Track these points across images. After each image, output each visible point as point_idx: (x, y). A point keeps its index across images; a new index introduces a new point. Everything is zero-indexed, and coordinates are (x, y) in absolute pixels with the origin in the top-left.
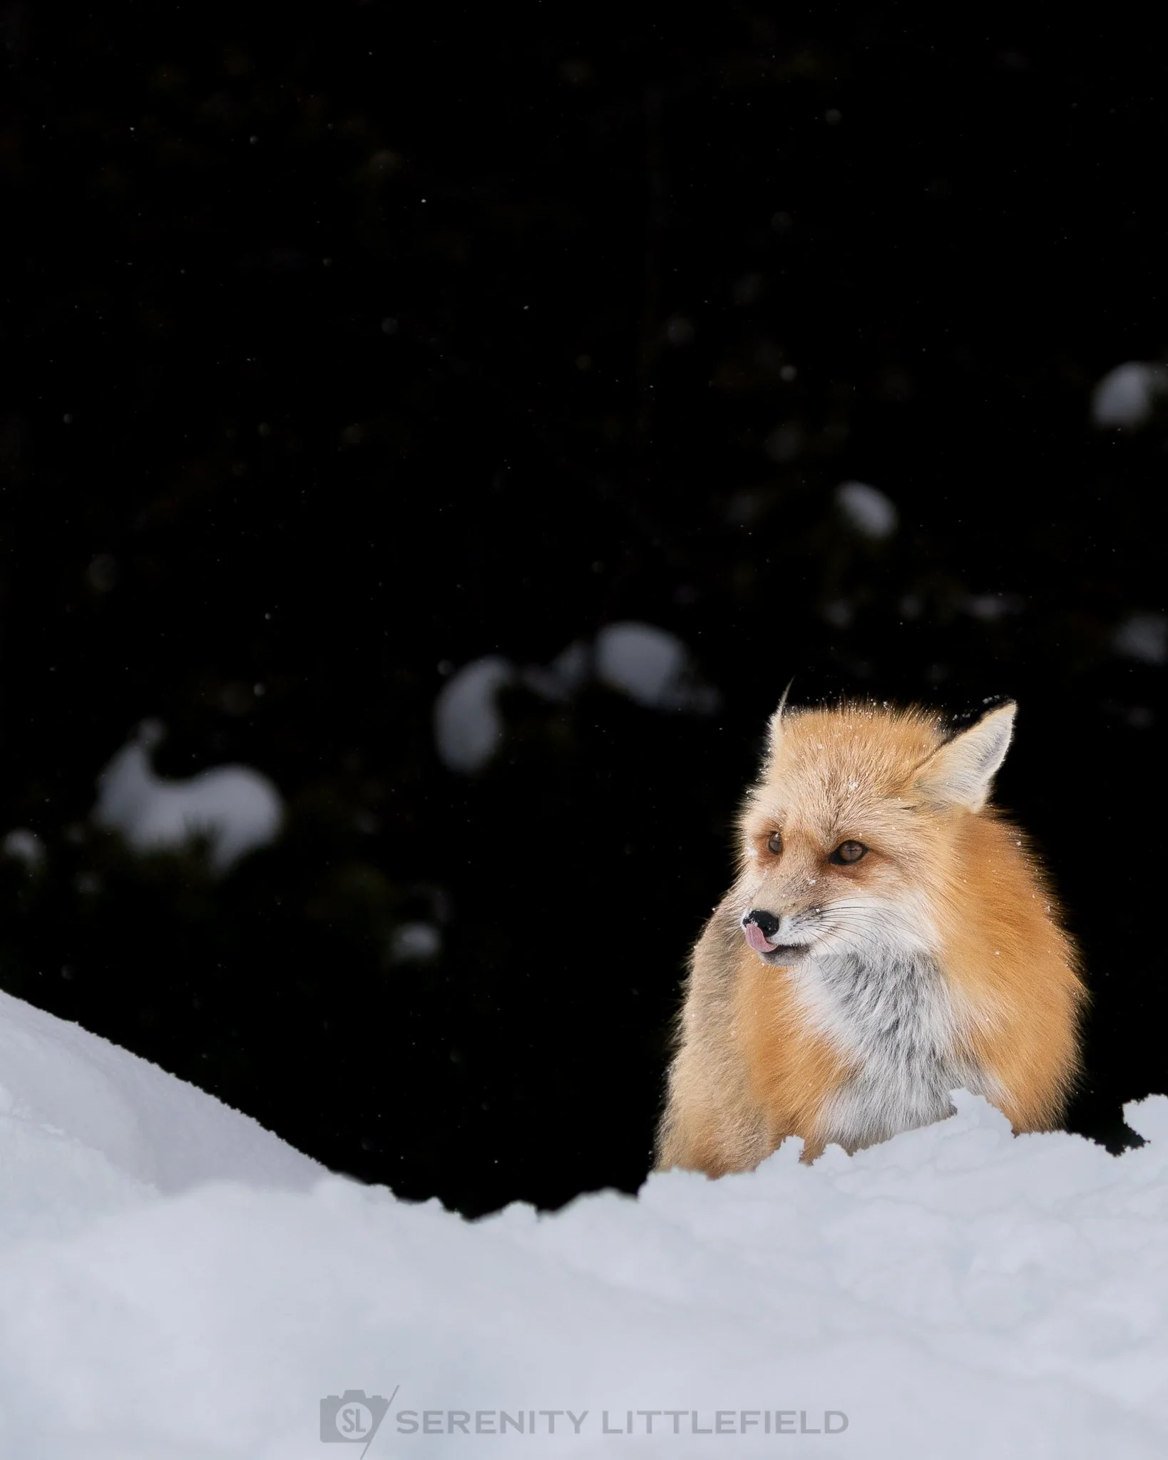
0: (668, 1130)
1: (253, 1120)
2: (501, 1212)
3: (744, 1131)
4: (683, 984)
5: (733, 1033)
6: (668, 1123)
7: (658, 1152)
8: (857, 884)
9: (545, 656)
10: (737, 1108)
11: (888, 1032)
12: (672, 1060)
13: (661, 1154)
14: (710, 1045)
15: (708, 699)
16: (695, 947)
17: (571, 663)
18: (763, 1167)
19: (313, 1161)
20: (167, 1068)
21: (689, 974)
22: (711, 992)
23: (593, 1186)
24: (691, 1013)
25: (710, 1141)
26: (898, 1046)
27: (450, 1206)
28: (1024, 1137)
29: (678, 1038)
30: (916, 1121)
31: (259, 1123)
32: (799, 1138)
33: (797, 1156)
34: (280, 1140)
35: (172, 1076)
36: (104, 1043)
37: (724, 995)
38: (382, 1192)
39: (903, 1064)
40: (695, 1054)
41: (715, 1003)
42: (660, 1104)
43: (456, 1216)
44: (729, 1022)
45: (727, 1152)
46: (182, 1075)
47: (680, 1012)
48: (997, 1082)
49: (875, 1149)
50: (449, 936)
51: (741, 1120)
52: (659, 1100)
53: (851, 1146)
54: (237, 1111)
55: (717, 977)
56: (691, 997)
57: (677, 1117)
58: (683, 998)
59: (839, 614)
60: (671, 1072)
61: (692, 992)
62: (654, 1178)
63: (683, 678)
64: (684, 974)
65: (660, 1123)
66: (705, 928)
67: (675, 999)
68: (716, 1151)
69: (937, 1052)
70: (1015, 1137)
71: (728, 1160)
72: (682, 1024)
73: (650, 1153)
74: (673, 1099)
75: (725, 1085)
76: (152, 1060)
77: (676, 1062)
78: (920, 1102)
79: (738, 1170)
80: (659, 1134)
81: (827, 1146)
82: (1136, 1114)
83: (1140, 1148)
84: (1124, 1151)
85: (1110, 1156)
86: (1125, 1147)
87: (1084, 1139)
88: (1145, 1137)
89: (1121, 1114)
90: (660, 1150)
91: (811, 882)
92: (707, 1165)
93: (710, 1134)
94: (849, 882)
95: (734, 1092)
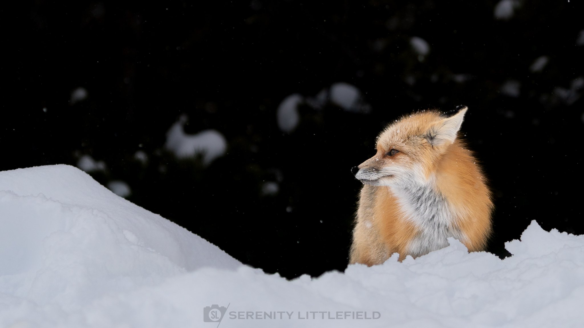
0: (353, 251)
1: (217, 247)
2: (299, 277)
3: (378, 251)
4: (357, 203)
5: (373, 218)
6: (353, 248)
7: (350, 258)
8: (394, 161)
9: (314, 94)
10: (375, 244)
11: (431, 219)
12: (354, 227)
15: (367, 108)
16: (361, 190)
17: (322, 96)
18: (386, 263)
19: (237, 260)
20: (189, 229)
21: (359, 199)
22: (366, 206)
23: (330, 269)
24: (360, 212)
25: (367, 255)
26: (435, 223)
27: (282, 275)
28: (472, 253)
29: (356, 220)
30: (439, 247)
31: (219, 248)
32: (397, 253)
34: (226, 253)
35: (191, 232)
36: (168, 221)
37: (371, 206)
38: (260, 271)
39: (437, 229)
40: (361, 226)
41: (368, 209)
43: (284, 279)
44: (372, 215)
45: (372, 258)
46: (194, 232)
47: (356, 212)
48: (465, 236)
49: (423, 257)
51: (377, 248)
53: (415, 256)
54: (212, 244)
55: (368, 201)
56: (360, 207)
57: (356, 247)
58: (357, 207)
59: (411, 80)
61: (360, 205)
62: (349, 266)
63: (359, 101)
64: (358, 199)
68: (369, 258)
69: (447, 225)
70: (469, 253)
71: (373, 261)
72: (357, 216)
73: (347, 258)
74: (355, 241)
75: (371, 236)
76: (184, 227)
77: (356, 228)
78: (441, 242)
79: (376, 264)
81: (407, 256)
82: (509, 246)
83: (510, 257)
84: (505, 258)
85: (500, 260)
86: (505, 257)
87: (491, 254)
88: (512, 254)
89: (504, 246)
90: (351, 257)
91: (377, 160)
92: (366, 262)
93: (367, 252)
94: (390, 160)
95: (374, 239)
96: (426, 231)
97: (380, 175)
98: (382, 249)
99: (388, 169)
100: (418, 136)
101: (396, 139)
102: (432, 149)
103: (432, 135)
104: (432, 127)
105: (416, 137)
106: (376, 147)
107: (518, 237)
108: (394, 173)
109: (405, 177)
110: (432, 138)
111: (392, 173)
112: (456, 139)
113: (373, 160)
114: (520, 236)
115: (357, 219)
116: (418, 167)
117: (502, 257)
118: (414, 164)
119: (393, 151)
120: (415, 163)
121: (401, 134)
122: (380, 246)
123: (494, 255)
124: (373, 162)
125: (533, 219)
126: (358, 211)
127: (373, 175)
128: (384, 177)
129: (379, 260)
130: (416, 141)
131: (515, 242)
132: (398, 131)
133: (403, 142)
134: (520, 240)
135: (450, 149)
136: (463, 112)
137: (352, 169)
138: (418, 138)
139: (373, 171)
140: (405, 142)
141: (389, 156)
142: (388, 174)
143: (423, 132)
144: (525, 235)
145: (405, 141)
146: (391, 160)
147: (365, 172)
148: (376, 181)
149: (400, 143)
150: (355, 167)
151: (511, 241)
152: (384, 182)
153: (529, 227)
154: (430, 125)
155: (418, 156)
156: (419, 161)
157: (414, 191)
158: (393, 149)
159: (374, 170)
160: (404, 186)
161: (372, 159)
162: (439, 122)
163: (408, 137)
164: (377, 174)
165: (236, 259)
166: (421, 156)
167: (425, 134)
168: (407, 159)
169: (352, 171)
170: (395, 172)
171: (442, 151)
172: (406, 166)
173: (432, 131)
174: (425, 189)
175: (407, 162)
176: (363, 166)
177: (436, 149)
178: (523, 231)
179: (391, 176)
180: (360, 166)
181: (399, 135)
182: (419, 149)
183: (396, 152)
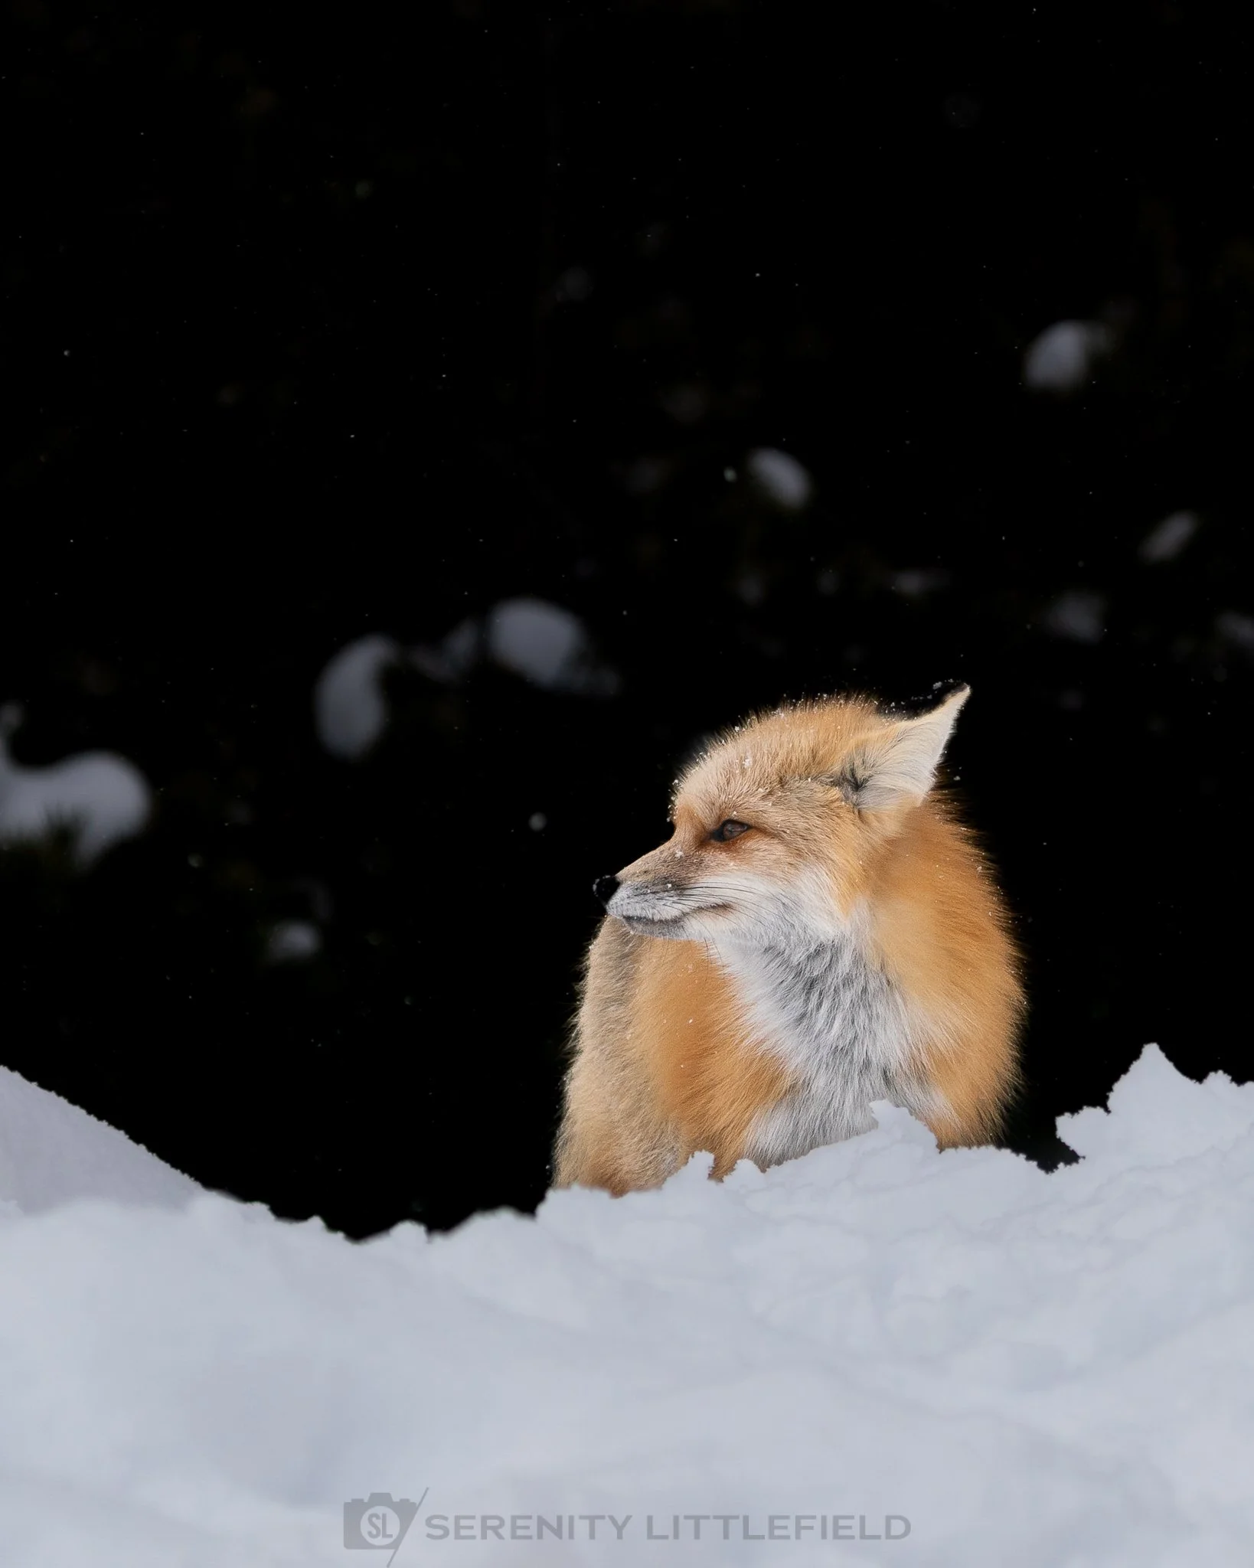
0: (565, 1144)
1: (122, 1132)
2: (388, 1232)
3: (645, 1145)
4: (578, 987)
5: (629, 1039)
6: (565, 1136)
7: (556, 1166)
8: (734, 859)
9: (435, 635)
10: (635, 1122)
12: (568, 1068)
13: (559, 1169)
14: (606, 1053)
15: (609, 682)
16: (590, 947)
17: (462, 642)
18: (670, 1184)
19: (186, 1177)
21: (584, 976)
22: (607, 996)
23: (489, 1203)
24: (587, 1019)
27: (333, 1225)
28: (950, 1152)
29: (573, 1044)
31: (127, 1136)
33: (707, 1172)
34: (150, 1154)
37: (621, 999)
38: (260, 1210)
40: (591, 1061)
41: (612, 1008)
42: (557, 1115)
43: (340, 1236)
44: (625, 1029)
45: (626, 1168)
47: (576, 1015)
49: (788, 1166)
50: (329, 935)
51: (639, 1135)
52: (557, 1111)
53: (764, 1163)
54: (104, 1123)
55: (614, 981)
56: (586, 1001)
57: (574, 1130)
58: (578, 1001)
59: (751, 589)
60: (567, 1082)
61: (587, 995)
62: (552, 1195)
63: (583, 660)
64: (580, 976)
65: (557, 1136)
66: (600, 927)
67: (570, 1002)
70: (940, 1152)
71: (627, 1177)
72: (578, 1029)
73: (546, 1168)
74: (570, 1110)
75: (622, 1096)
77: (574, 1070)
79: (641, 1188)
80: (556, 1148)
81: (739, 1161)
82: (1070, 1128)
83: (1074, 1165)
84: (1056, 1168)
85: (1041, 1173)
86: (1058, 1163)
87: (1014, 1155)
88: (1079, 1153)
89: (1054, 1128)
90: (558, 1164)
91: (679, 854)
92: (607, 1181)
93: (607, 1149)
94: (723, 856)
95: (633, 1105)
96: (820, 1083)
97: (688, 904)
98: (658, 1137)
99: (714, 885)
100: (814, 779)
101: (740, 786)
102: (858, 821)
103: (860, 774)
104: (861, 747)
105: (809, 780)
106: (673, 815)
107: (1100, 1100)
108: (733, 895)
109: (770, 913)
110: (858, 786)
111: (727, 895)
112: (932, 790)
113: (665, 854)
114: (1107, 1098)
115: (575, 1039)
116: (814, 876)
117: (1048, 1164)
118: (802, 866)
119: (729, 827)
120: (806, 866)
121: (758, 771)
122: (651, 1128)
123: (1022, 1157)
124: (665, 861)
125: (1149, 1041)
126: (581, 1014)
127: (664, 901)
128: (700, 909)
129: (649, 1173)
130: (808, 792)
131: (1090, 1115)
132: (748, 763)
133: (764, 798)
134: (1107, 1110)
135: (913, 819)
136: (956, 702)
137: (597, 885)
138: (814, 785)
139: (667, 891)
140: (770, 797)
141: (719, 844)
142: (713, 900)
143: (829, 764)
144: (1122, 1091)
145: (770, 793)
146: (724, 854)
147: (640, 892)
148: (676, 922)
149: (753, 800)
150: (607, 877)
151: (1078, 1113)
152: (699, 928)
153: (1135, 1067)
154: (852, 743)
155: (815, 840)
156: (817, 857)
157: (798, 956)
158: (732, 822)
159: (670, 885)
160: (765, 938)
161: (661, 853)
162: (884, 732)
163: (781, 779)
164: (679, 901)
165: (184, 1171)
166: (827, 842)
167: (837, 768)
168: (778, 850)
169: (598, 889)
170: (738, 894)
171: (891, 827)
172: (773, 875)
173: (858, 762)
174: (836, 950)
175: (777, 861)
176: (632, 873)
177: (875, 824)
178: (1117, 1079)
179: (723, 907)
180: (621, 875)
181: (749, 773)
182: (818, 822)
183: (739, 829)
